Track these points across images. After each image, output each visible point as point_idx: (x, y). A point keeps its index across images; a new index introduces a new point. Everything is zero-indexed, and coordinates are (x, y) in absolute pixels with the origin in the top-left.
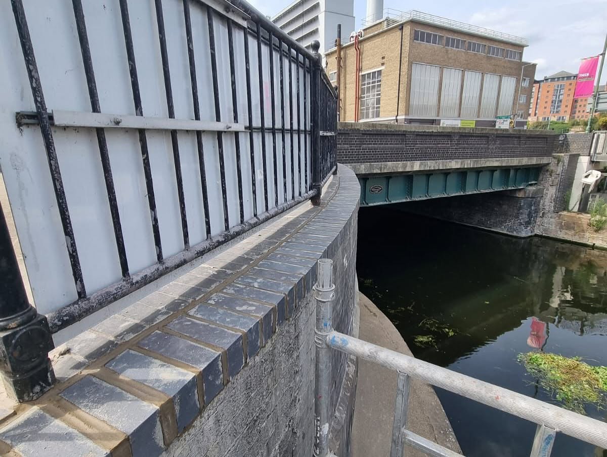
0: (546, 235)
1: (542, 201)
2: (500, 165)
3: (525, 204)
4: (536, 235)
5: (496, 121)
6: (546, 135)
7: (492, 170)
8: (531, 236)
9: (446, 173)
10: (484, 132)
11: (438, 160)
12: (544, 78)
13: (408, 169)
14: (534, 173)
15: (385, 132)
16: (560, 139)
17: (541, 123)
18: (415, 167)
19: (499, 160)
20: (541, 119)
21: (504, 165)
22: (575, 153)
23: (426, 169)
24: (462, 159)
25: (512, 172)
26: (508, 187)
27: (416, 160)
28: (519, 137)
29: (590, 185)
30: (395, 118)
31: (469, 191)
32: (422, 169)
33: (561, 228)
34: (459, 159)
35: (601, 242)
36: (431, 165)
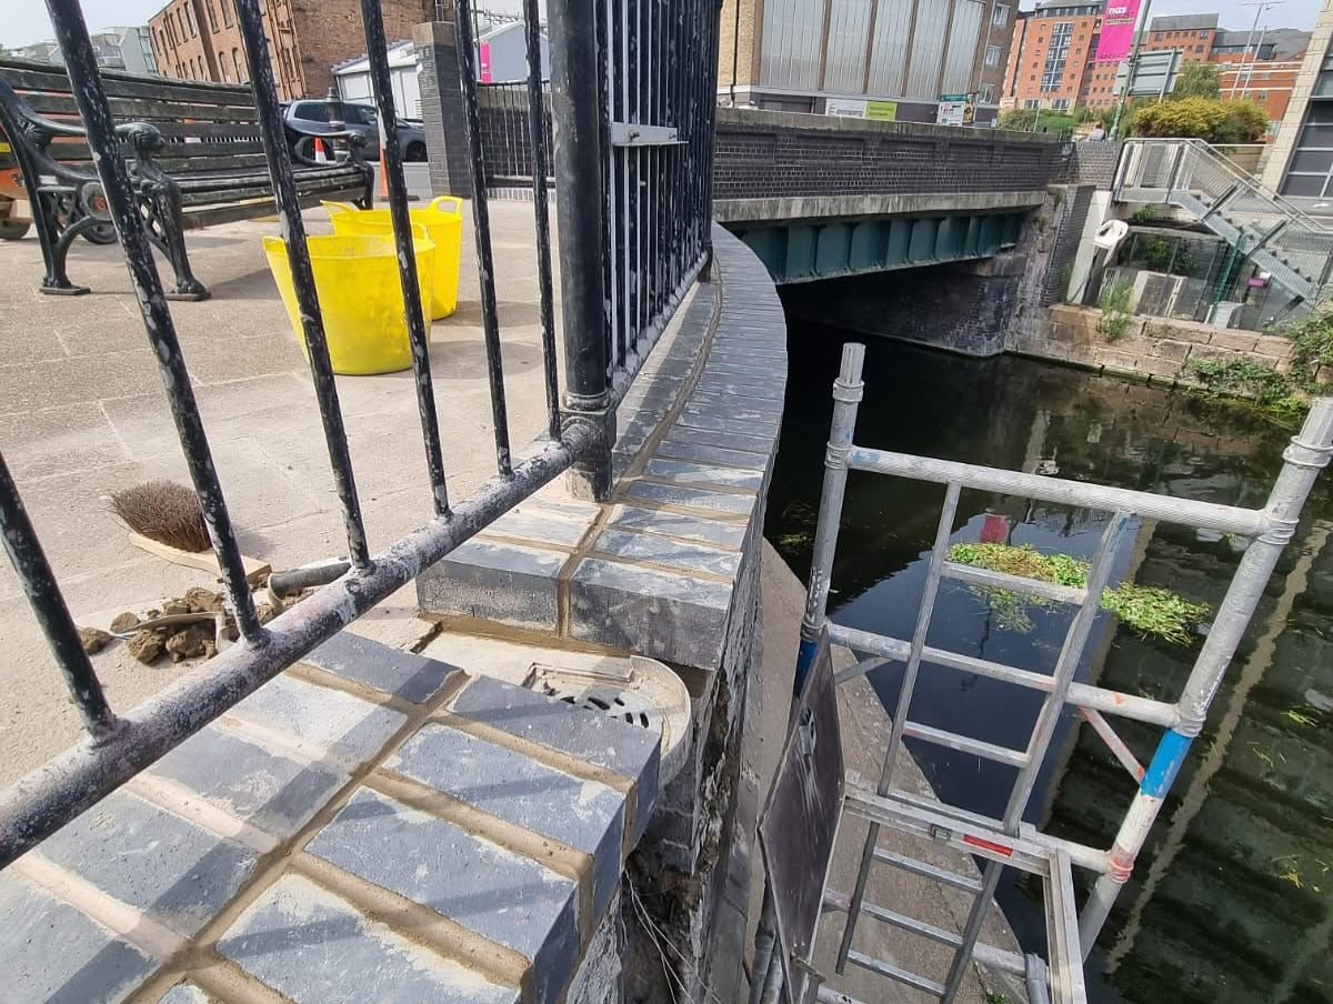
0: (1023, 352)
1: (1021, 284)
2: (952, 208)
3: (990, 289)
4: (1006, 353)
5: (937, 106)
6: (1040, 144)
7: (936, 217)
8: (997, 355)
9: (851, 223)
10: (927, 134)
11: (839, 194)
12: (1034, 6)
13: (780, 215)
14: (1011, 225)
15: (735, 127)
16: (1064, 153)
17: (1022, 112)
18: (793, 211)
19: (951, 197)
20: (1022, 105)
21: (960, 207)
22: (1087, 183)
23: (815, 215)
24: (884, 193)
25: (973, 223)
26: (963, 254)
27: (796, 195)
28: (991, 148)
29: (1107, 251)
30: (729, 91)
31: (891, 264)
32: (807, 215)
33: (1051, 337)
34: (878, 193)
35: (1114, 362)
36: (826, 206)
